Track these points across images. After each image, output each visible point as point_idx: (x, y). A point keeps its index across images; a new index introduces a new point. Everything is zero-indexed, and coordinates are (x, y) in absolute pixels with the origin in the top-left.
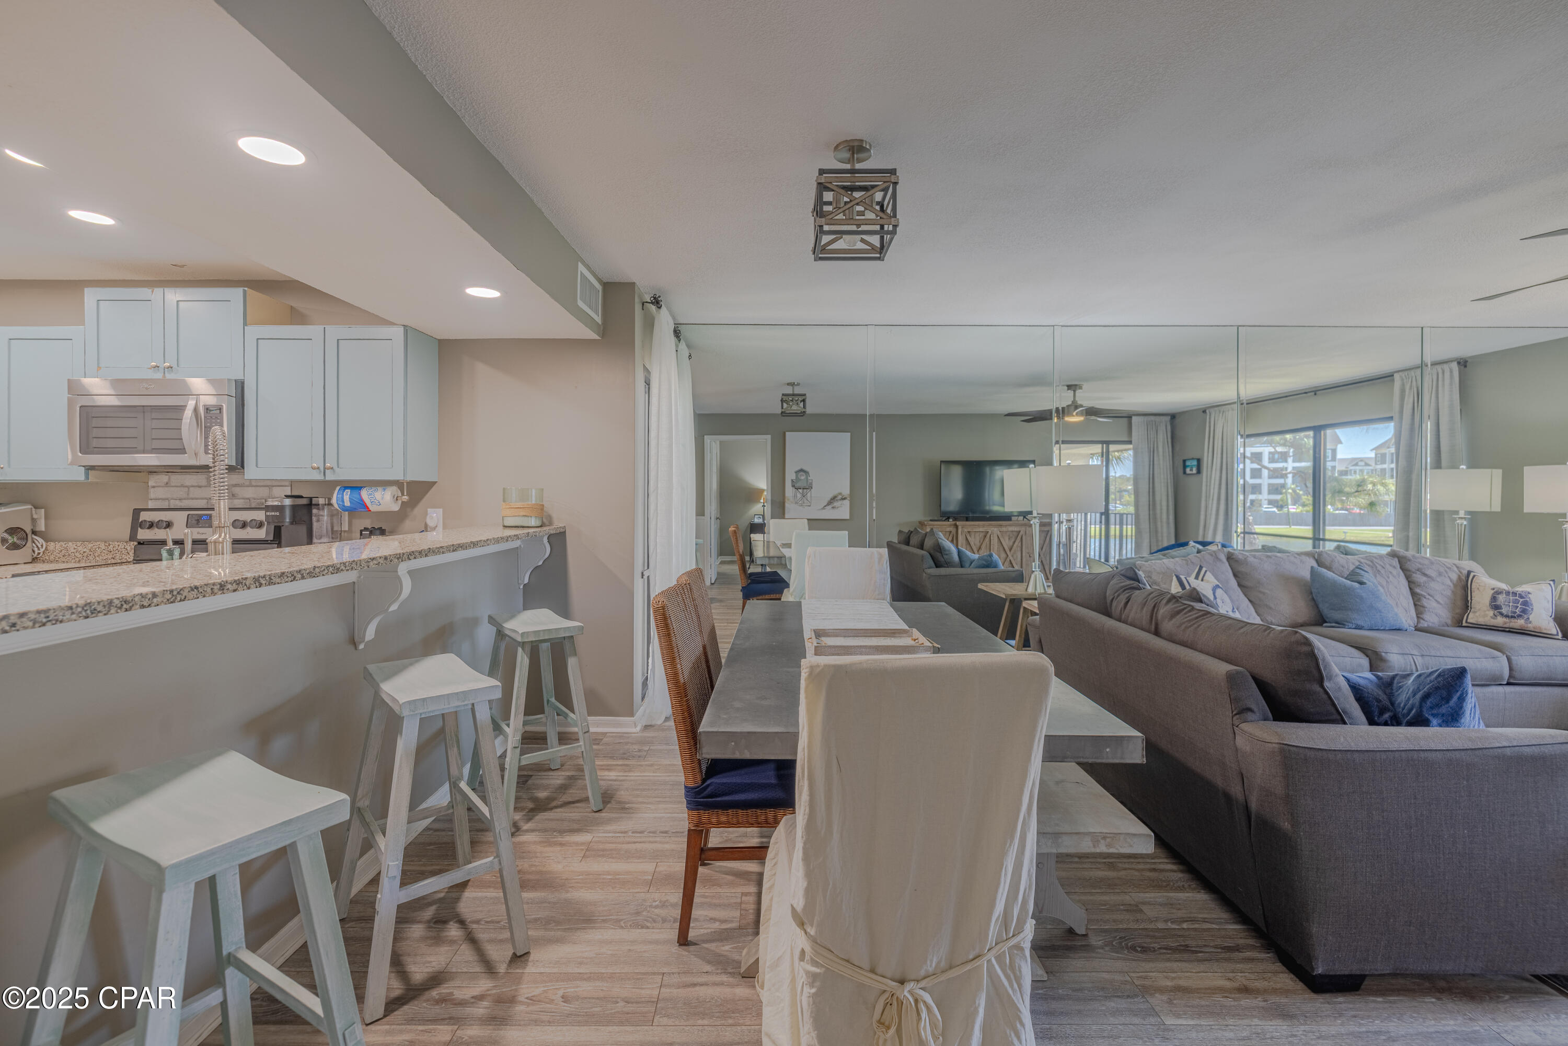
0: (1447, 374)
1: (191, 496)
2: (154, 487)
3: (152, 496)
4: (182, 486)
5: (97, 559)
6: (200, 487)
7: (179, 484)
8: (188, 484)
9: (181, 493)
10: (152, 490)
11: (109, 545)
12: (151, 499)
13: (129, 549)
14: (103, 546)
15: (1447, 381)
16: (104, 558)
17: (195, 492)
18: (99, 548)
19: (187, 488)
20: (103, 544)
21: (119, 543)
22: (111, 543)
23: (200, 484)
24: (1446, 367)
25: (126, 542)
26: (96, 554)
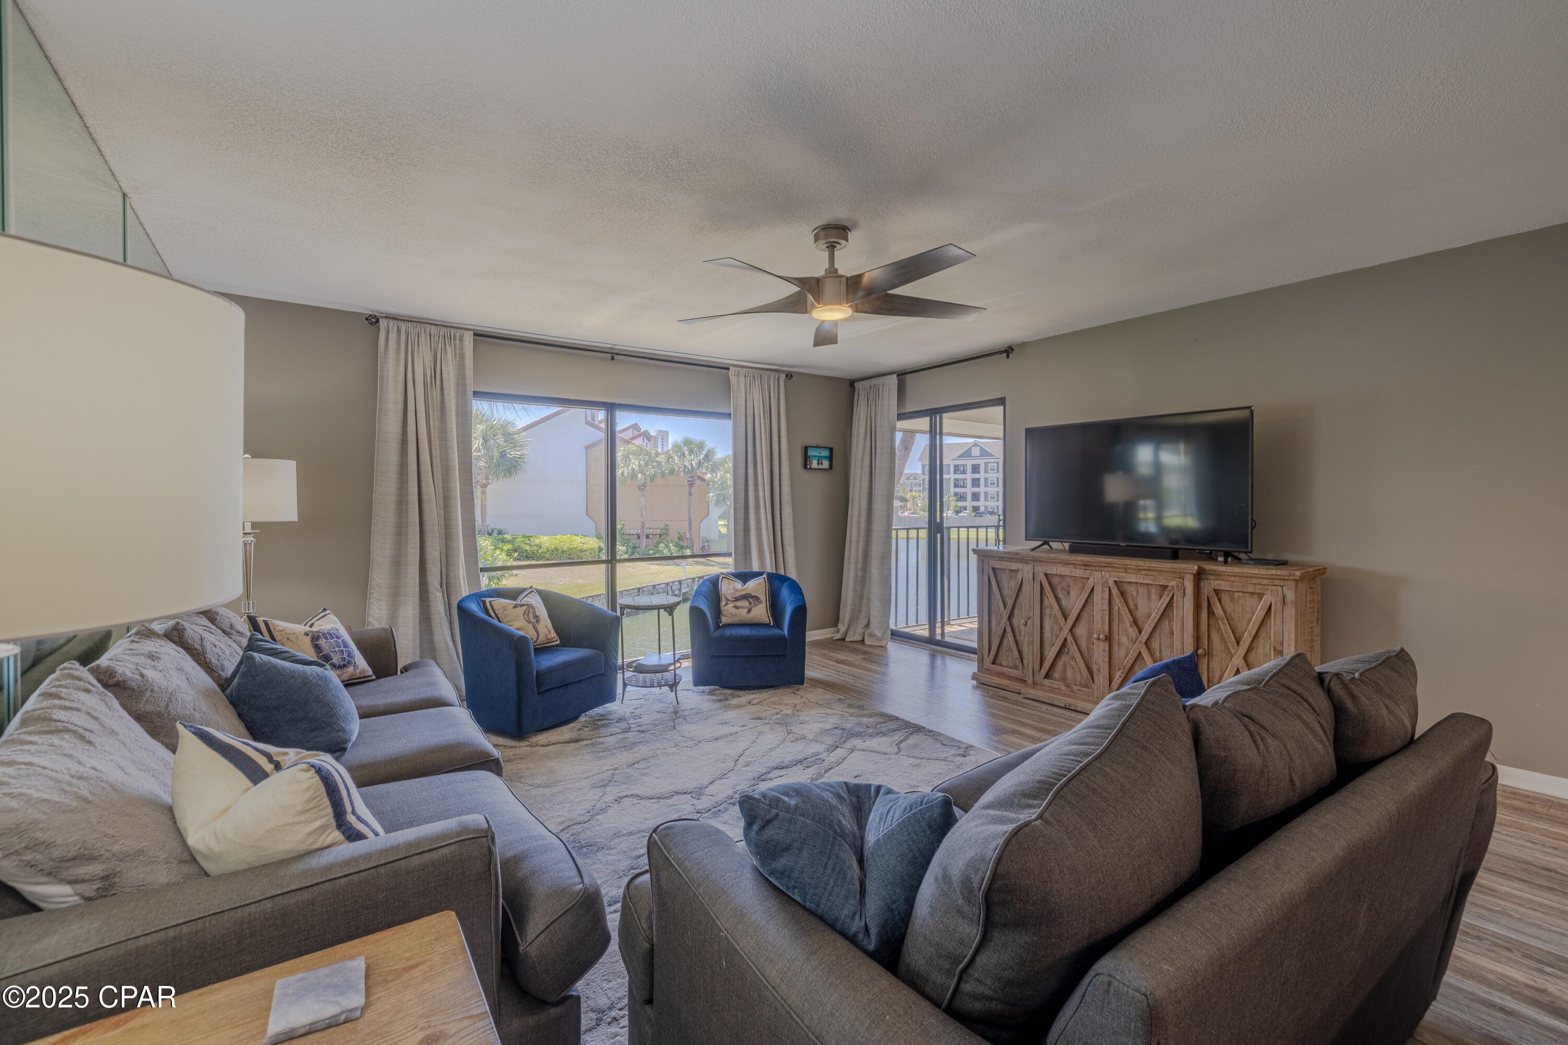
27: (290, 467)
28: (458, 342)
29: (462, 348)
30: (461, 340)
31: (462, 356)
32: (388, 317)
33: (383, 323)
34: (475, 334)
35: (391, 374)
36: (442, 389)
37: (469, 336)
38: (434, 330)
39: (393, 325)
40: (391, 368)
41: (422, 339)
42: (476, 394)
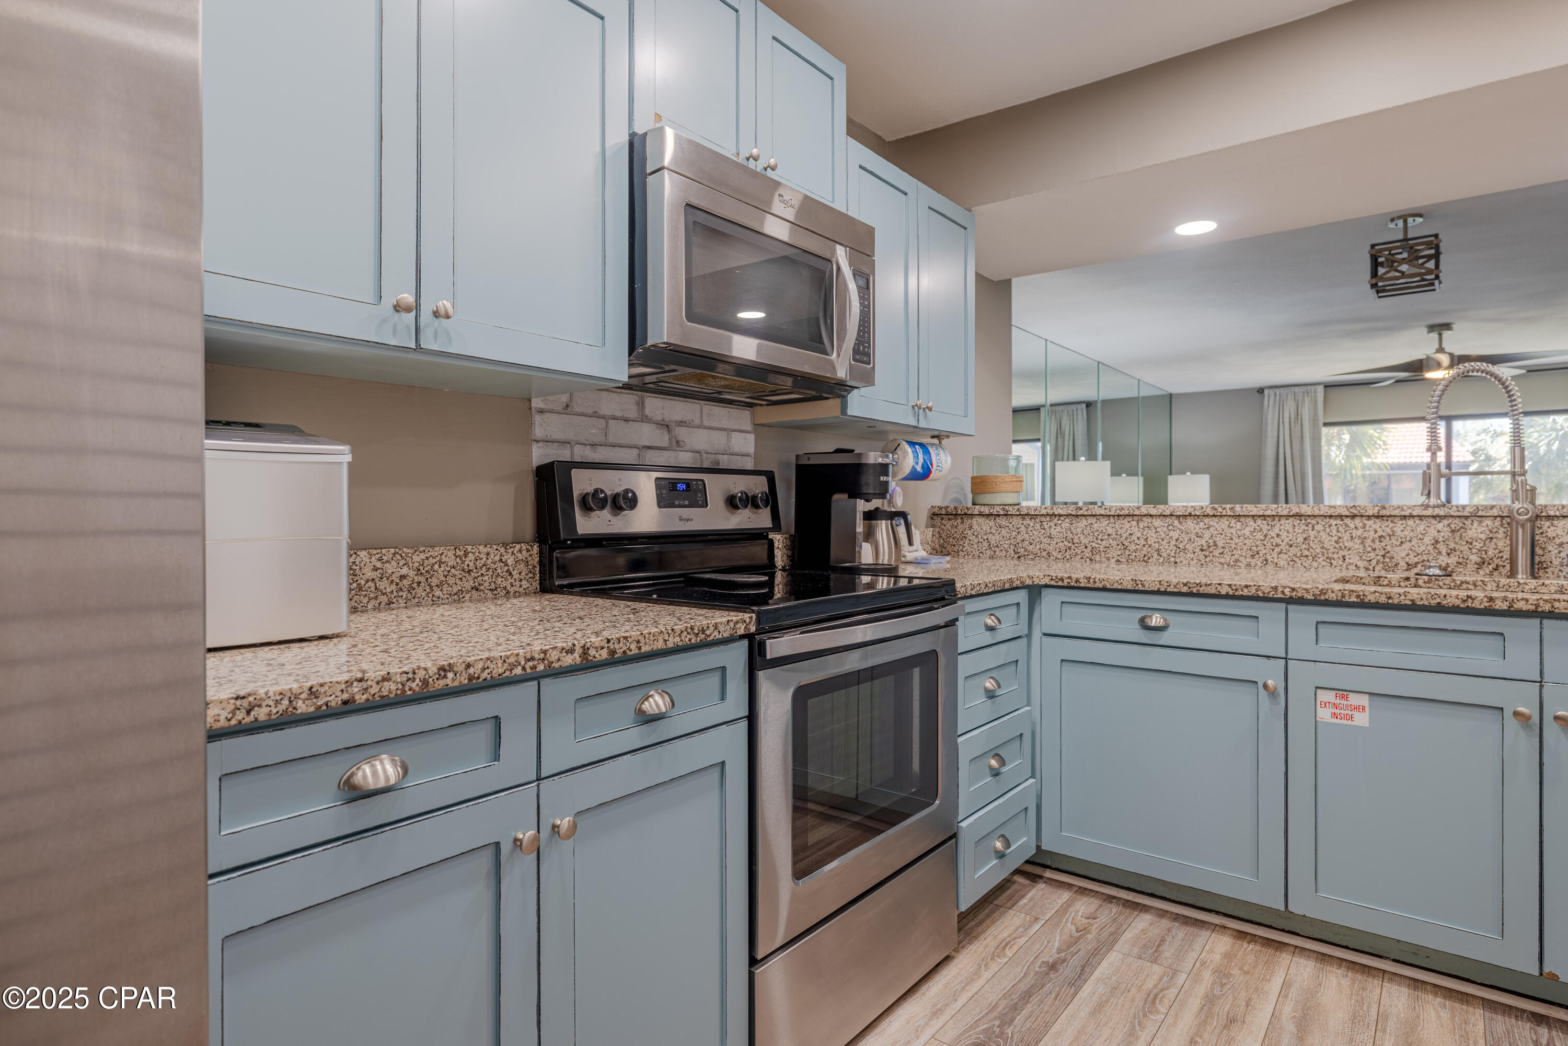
0: (1079, 412)
1: (611, 439)
2: (541, 411)
3: (538, 432)
4: (595, 415)
5: (438, 593)
6: (626, 420)
7: (590, 411)
8: (605, 411)
9: (593, 430)
10: (537, 419)
11: (466, 554)
12: (537, 441)
13: (510, 562)
14: (450, 558)
15: (1080, 417)
16: (455, 590)
17: (619, 432)
18: (441, 563)
19: (603, 421)
20: (451, 554)
21: (488, 549)
22: (469, 548)
23: (627, 415)
24: (1079, 406)
25: (505, 545)
26: (434, 582)
27: (1206, 477)
28: (1313, 394)
29: (1316, 397)
30: (1315, 392)
31: (1316, 402)
32: (1271, 387)
33: (1266, 392)
34: (1325, 387)
35: (1270, 421)
36: (1302, 425)
37: (1320, 389)
38: (1296, 389)
39: (1272, 391)
40: (1271, 417)
41: (1289, 397)
42: (1325, 424)
